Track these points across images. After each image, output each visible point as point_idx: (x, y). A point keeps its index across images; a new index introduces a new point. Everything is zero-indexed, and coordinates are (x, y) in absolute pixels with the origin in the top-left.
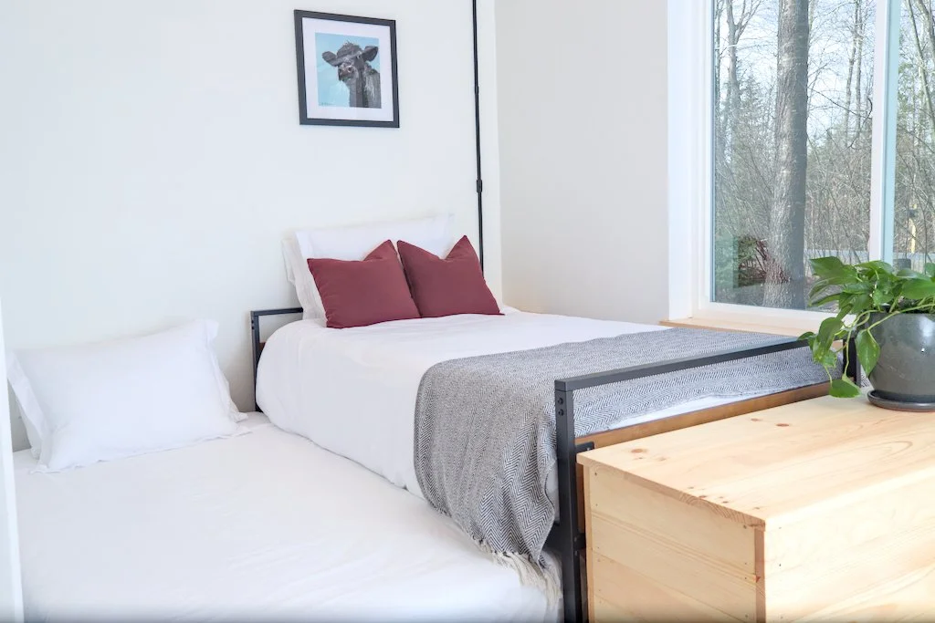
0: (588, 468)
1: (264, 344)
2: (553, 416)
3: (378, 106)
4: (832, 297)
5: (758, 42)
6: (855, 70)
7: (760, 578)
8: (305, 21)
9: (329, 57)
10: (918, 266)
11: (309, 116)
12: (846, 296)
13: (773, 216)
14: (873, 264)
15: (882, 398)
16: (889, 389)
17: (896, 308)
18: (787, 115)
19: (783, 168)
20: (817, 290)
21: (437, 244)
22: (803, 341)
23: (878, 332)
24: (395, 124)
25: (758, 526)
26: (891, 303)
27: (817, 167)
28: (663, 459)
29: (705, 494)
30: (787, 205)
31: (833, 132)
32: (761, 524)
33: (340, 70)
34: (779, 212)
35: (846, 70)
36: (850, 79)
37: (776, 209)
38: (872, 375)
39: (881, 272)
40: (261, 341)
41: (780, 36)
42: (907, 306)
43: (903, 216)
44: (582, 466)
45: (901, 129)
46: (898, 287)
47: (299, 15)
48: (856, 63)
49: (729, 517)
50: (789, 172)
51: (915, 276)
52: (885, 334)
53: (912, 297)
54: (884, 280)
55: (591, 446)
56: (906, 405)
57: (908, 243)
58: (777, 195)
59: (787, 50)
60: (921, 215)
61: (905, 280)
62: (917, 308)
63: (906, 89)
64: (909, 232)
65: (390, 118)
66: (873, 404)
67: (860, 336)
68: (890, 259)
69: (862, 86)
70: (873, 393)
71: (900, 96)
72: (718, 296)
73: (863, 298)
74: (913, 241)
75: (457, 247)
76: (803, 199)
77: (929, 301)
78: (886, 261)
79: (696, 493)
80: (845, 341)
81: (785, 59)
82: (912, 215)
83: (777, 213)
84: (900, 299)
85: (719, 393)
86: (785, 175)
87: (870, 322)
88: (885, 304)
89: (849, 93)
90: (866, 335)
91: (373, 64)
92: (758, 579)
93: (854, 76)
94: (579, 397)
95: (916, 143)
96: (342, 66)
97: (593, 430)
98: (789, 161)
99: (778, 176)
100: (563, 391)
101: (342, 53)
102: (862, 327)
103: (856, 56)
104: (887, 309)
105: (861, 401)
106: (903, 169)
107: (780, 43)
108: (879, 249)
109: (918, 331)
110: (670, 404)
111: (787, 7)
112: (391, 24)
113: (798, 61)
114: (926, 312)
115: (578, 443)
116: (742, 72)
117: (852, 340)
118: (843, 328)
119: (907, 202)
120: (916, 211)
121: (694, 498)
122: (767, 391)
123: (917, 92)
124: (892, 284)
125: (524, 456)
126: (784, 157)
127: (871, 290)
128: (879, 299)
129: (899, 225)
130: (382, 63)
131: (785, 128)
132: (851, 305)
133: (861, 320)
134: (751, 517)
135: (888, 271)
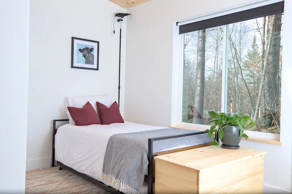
0: (156, 160)
1: (57, 129)
2: (147, 149)
3: (93, 64)
4: (213, 121)
5: (190, 50)
6: (216, 60)
7: (198, 184)
8: (75, 40)
9: (80, 50)
10: (232, 114)
11: (74, 66)
12: (216, 121)
13: (195, 100)
14: (222, 113)
15: (224, 146)
16: (226, 144)
17: (227, 124)
18: (199, 73)
19: (198, 87)
20: (210, 119)
21: (107, 103)
22: (207, 132)
23: (223, 129)
24: (97, 69)
25: (198, 172)
26: (226, 123)
27: (207, 87)
28: (175, 158)
29: (185, 165)
30: (199, 97)
31: (210, 77)
32: (199, 171)
33: (83, 54)
34: (197, 99)
35: (214, 60)
36: (215, 62)
37: (196, 98)
38: (222, 140)
39: (224, 115)
40: (56, 128)
41: (198, 51)
42: (230, 124)
43: (229, 102)
44: (155, 160)
45: (229, 78)
46: (228, 119)
47: (73, 38)
48: (216, 58)
49: (191, 170)
50: (200, 88)
51: (231, 117)
52: (225, 130)
53: (231, 121)
54: (225, 117)
55: (157, 155)
56: (230, 147)
57: (230, 109)
58: (196, 94)
59: (200, 55)
60: (234, 102)
61: (229, 117)
62: (232, 124)
63: (230, 66)
64: (230, 106)
65: (96, 68)
66: (222, 147)
67: (219, 130)
68: (226, 112)
69: (218, 65)
70: (222, 145)
71: (228, 68)
72: (184, 121)
73: (220, 121)
74: (232, 109)
75: (113, 104)
76: (203, 96)
77: (235, 123)
78: (225, 113)
79: (183, 165)
80: (216, 132)
81: (199, 58)
82: (231, 102)
83: (196, 99)
84: (228, 122)
85: (186, 144)
86: (199, 89)
87: (222, 127)
88: (225, 123)
89: (215, 66)
90: (221, 130)
91: (92, 53)
92: (197, 185)
93: (216, 62)
94: (154, 143)
95: (232, 82)
96: (84, 53)
97: (157, 152)
98: (200, 85)
99: (197, 89)
100: (150, 141)
101: (84, 49)
102: (220, 128)
103: (217, 56)
104: (225, 124)
105: (219, 147)
106: (229, 88)
107: (198, 53)
108: (224, 110)
109: (232, 130)
110: (175, 146)
111: (200, 44)
112: (98, 42)
113: (203, 58)
114: (234, 125)
115: (153, 155)
116: (186, 58)
117: (218, 132)
118: (215, 129)
119: (230, 98)
120: (232, 101)
121: (183, 166)
122: (197, 144)
123: (232, 67)
124: (227, 118)
125: (140, 160)
126: (198, 84)
127: (222, 120)
128: (224, 122)
129: (228, 104)
130: (95, 53)
131: (199, 76)
132: (218, 123)
133: (219, 127)
134: (196, 170)
135: (226, 115)
